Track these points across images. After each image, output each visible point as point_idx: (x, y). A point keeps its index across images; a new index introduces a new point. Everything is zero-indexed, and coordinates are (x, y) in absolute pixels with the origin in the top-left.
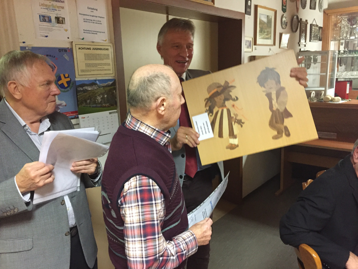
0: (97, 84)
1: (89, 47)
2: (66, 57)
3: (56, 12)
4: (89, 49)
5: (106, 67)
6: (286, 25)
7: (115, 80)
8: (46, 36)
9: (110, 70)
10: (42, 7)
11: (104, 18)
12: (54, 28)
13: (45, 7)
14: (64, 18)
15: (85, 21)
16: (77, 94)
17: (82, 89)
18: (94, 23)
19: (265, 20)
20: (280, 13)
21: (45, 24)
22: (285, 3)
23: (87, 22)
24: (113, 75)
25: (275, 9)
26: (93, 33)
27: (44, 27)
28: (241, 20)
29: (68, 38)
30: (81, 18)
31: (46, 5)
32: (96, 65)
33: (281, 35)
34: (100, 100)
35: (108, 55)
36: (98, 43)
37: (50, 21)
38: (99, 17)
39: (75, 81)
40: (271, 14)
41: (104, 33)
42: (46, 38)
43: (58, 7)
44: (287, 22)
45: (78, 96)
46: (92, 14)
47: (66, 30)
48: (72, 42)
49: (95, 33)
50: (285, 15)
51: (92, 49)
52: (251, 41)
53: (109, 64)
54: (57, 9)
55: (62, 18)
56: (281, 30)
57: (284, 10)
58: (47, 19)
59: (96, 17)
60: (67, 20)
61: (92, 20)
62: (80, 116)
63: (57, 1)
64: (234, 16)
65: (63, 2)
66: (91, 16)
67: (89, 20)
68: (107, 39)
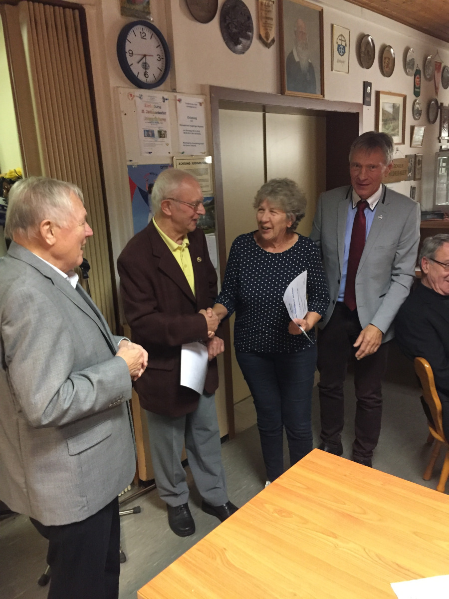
1: (188, 161)
3: (159, 125)
4: (189, 164)
5: (204, 184)
6: (420, 114)
7: (213, 198)
8: (150, 153)
9: (208, 186)
10: (146, 121)
11: (202, 127)
12: (156, 143)
13: (148, 121)
14: (166, 131)
15: (184, 133)
18: (193, 134)
19: (390, 110)
20: (411, 98)
21: (149, 139)
22: (418, 84)
23: (186, 133)
24: (212, 192)
25: (404, 93)
26: (193, 146)
27: (148, 142)
28: (358, 114)
29: (169, 153)
30: (181, 129)
31: (150, 119)
33: (412, 128)
35: (207, 170)
36: (197, 156)
37: (153, 136)
38: (198, 126)
40: (399, 101)
41: (203, 144)
42: (148, 155)
43: (161, 120)
44: (421, 110)
46: (192, 124)
47: (167, 145)
49: (194, 145)
50: (418, 101)
51: (191, 163)
53: (207, 180)
54: (159, 122)
55: (164, 131)
56: (414, 122)
57: (417, 94)
58: (150, 134)
59: (196, 126)
60: (169, 134)
61: (191, 131)
63: (159, 113)
64: (349, 109)
65: (165, 113)
66: (190, 126)
67: (189, 131)
68: (206, 151)
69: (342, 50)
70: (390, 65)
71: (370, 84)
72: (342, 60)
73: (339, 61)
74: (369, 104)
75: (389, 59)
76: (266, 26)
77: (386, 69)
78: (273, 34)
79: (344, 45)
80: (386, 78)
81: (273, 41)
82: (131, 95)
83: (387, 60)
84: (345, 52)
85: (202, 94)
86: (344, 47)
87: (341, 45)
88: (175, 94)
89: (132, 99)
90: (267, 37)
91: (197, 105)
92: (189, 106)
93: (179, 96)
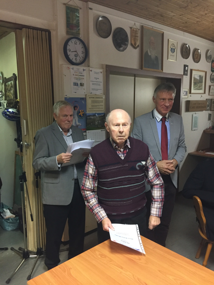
0: (96, 115)
2: (83, 102)
3: (80, 81)
4: (94, 98)
5: (101, 107)
7: (105, 114)
9: (102, 108)
10: (75, 79)
11: (102, 82)
12: (79, 88)
14: (84, 84)
15: (93, 85)
16: (86, 120)
17: (89, 118)
18: (97, 85)
19: (198, 78)
20: (209, 73)
21: (75, 86)
22: (213, 66)
24: (104, 111)
25: (205, 70)
27: (75, 88)
28: (180, 79)
29: (85, 93)
30: (91, 83)
31: (77, 78)
32: (96, 106)
33: (210, 87)
34: (97, 124)
35: (103, 101)
36: (98, 95)
37: (78, 85)
39: (86, 114)
41: (101, 89)
42: (75, 93)
43: (82, 78)
45: (87, 121)
47: (84, 89)
48: (86, 95)
49: (97, 90)
50: (213, 74)
52: (187, 91)
53: (102, 106)
55: (83, 83)
57: (213, 71)
58: (76, 84)
59: (98, 82)
60: (85, 85)
62: (87, 131)
63: (81, 76)
64: (176, 77)
65: (84, 76)
66: (96, 82)
67: (95, 84)
68: (102, 93)
69: (173, 50)
70: (198, 58)
71: (187, 66)
72: (173, 55)
73: (171, 55)
74: (187, 75)
75: (198, 55)
76: (135, 40)
77: (196, 60)
78: (138, 43)
79: (174, 48)
80: (196, 63)
81: (138, 46)
82: (68, 68)
83: (197, 55)
84: (174, 51)
85: (102, 68)
86: (174, 49)
87: (173, 48)
88: (89, 68)
89: (69, 69)
90: (135, 44)
91: (99, 73)
92: (96, 73)
93: (91, 69)
